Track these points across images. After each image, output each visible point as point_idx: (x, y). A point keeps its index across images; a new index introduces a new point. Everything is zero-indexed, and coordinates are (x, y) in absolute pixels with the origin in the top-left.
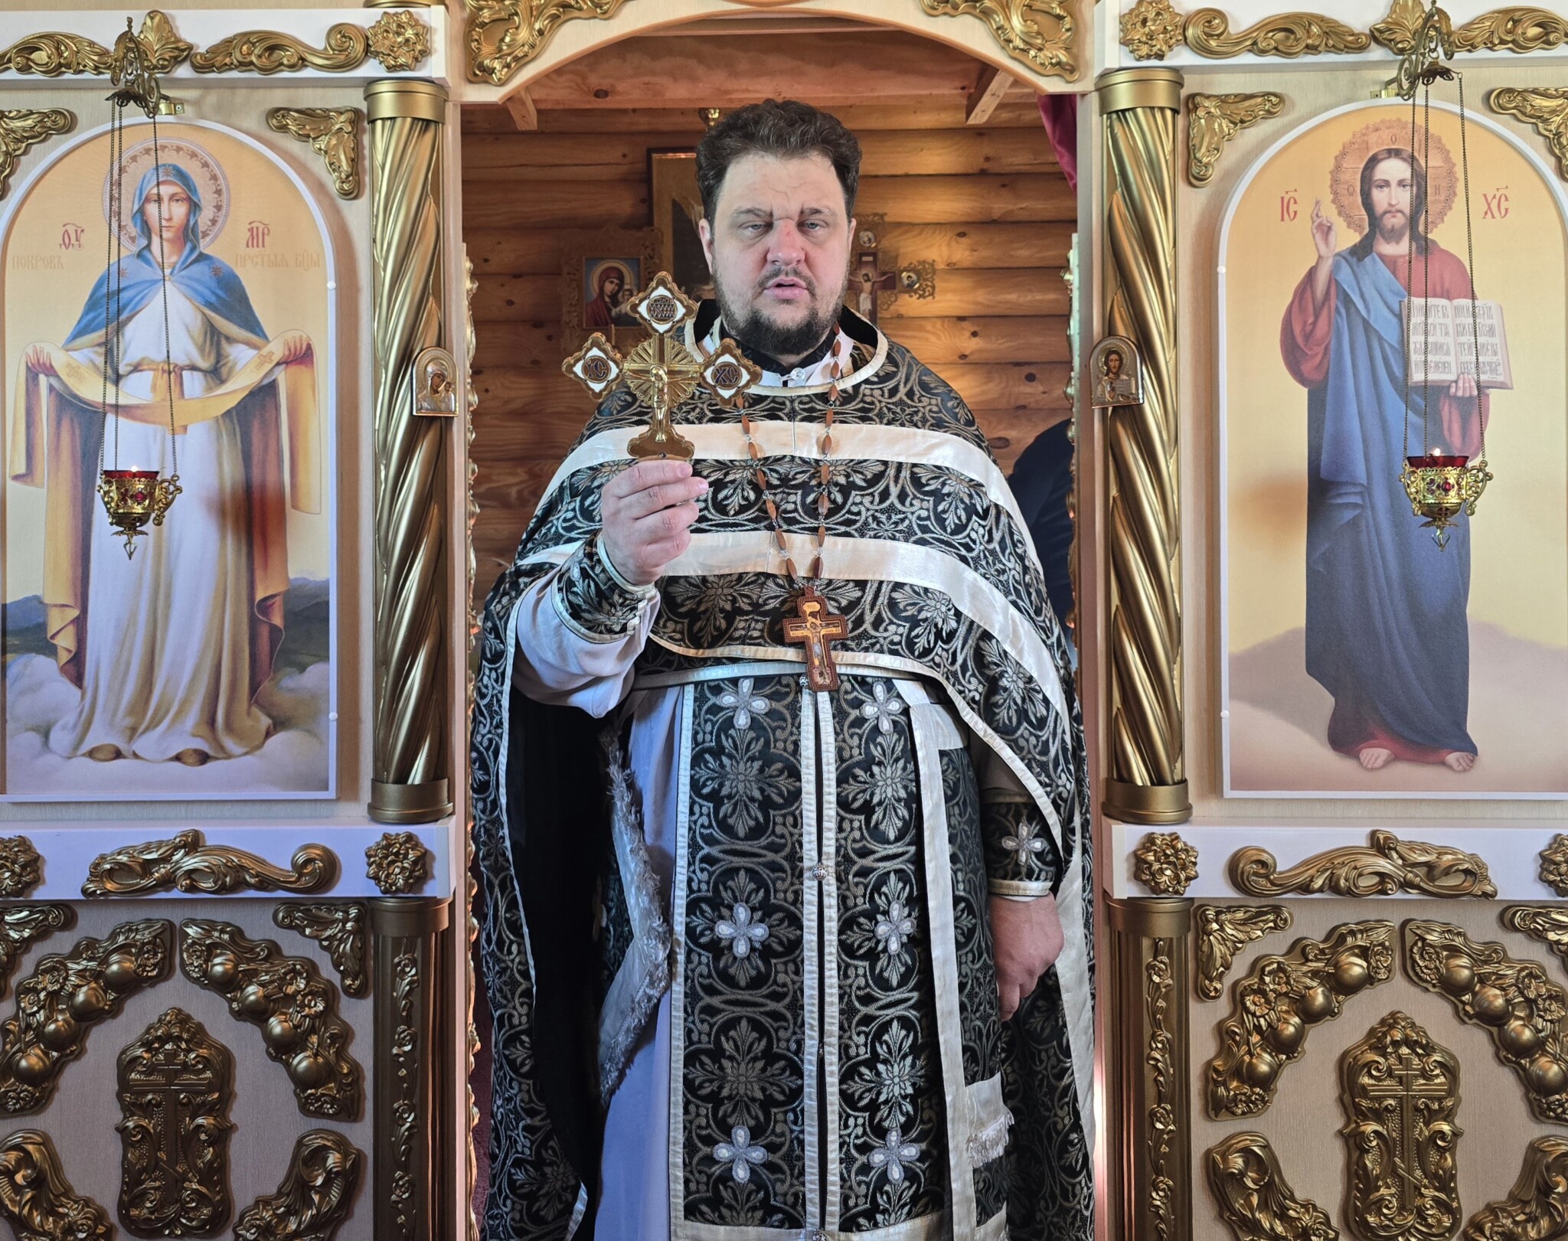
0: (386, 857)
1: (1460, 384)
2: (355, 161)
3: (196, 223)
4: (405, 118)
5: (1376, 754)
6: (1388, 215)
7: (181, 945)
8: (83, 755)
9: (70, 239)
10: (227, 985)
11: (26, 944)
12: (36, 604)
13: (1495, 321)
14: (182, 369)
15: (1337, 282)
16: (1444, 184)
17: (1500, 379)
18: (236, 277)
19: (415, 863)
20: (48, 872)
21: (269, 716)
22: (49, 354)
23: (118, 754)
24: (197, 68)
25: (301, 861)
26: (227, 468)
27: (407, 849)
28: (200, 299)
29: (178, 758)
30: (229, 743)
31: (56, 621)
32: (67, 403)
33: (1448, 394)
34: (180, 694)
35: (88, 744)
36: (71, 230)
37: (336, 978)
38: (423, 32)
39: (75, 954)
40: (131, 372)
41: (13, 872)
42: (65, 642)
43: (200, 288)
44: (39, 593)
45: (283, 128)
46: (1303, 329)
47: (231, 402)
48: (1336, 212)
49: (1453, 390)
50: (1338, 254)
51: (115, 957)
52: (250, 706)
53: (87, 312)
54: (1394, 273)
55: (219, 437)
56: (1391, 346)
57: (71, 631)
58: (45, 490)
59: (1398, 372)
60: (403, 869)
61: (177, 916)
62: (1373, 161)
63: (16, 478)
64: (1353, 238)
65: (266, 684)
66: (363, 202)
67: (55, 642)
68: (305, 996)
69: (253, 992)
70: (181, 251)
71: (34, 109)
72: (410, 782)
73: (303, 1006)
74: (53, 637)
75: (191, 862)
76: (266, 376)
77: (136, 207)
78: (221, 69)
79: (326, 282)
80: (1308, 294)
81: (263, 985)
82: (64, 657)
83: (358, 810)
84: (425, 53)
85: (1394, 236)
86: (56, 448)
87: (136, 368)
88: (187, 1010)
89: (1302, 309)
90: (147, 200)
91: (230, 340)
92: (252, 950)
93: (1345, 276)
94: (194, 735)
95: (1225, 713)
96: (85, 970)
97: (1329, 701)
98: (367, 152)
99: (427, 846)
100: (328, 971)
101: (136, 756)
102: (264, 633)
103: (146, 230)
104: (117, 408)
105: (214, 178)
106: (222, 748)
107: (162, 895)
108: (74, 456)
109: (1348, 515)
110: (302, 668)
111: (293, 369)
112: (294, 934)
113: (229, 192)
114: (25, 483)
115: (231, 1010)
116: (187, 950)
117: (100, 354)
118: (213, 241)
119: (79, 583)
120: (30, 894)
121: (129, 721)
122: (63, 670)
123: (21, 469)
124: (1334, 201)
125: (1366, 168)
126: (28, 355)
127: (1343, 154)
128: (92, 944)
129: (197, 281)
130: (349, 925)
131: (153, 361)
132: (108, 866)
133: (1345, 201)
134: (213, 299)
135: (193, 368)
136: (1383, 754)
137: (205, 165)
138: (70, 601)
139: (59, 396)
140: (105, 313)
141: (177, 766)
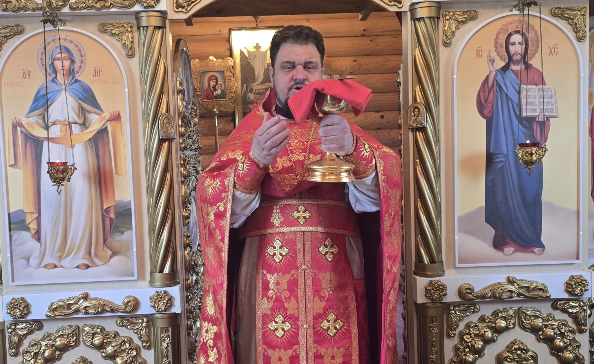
0: (157, 299)
1: (540, 116)
2: (133, 42)
3: (74, 68)
4: (151, 26)
5: (509, 250)
6: (515, 55)
7: (82, 334)
8: (42, 267)
9: (26, 75)
10: (101, 347)
11: (25, 335)
12: (21, 213)
13: (553, 93)
14: (72, 123)
15: (496, 80)
16: (535, 43)
17: (554, 114)
18: (90, 89)
19: (168, 301)
20: (33, 309)
21: (111, 250)
22: (20, 119)
23: (55, 267)
24: (71, 8)
25: (126, 302)
26: (90, 160)
27: (165, 296)
28: (77, 97)
29: (78, 267)
30: (97, 261)
31: (29, 219)
32: (29, 137)
33: (535, 120)
34: (77, 244)
35: (43, 264)
36: (26, 71)
37: (140, 343)
39: (44, 339)
40: (52, 125)
41: (20, 310)
42: (33, 226)
43: (77, 93)
44: (22, 208)
45: (106, 32)
46: (484, 98)
47: (91, 136)
48: (496, 54)
49: (537, 119)
50: (497, 70)
51: (58, 339)
52: (104, 247)
53: (34, 103)
54: (517, 77)
55: (87, 148)
56: (516, 103)
57: (35, 222)
58: (22, 170)
59: (518, 112)
60: (164, 303)
61: (80, 324)
62: (510, 35)
63: (11, 166)
64: (503, 64)
65: (109, 240)
66: (136, 59)
67: (29, 226)
68: (129, 350)
69: (110, 350)
70: (68, 79)
71: (9, 25)
72: (164, 272)
73: (128, 354)
74: (28, 224)
75: (86, 304)
76: (103, 125)
77: (50, 62)
78: (80, 9)
79: (125, 89)
80: (486, 85)
81: (114, 347)
82: (33, 232)
83: (146, 283)
84: (159, 1)
85: (517, 63)
86: (25, 154)
87: (54, 124)
88: (86, 357)
89: (484, 91)
90: (54, 59)
91: (89, 112)
92: (108, 335)
93: (499, 78)
94: (83, 259)
95: (456, 237)
96: (47, 344)
97: (492, 232)
98: (137, 39)
99: (172, 295)
100: (137, 341)
101: (62, 267)
102: (108, 221)
103: (55, 71)
104: (48, 139)
105: (80, 50)
106: (94, 263)
107: (75, 316)
108: (32, 157)
109: (500, 165)
110: (122, 233)
111: (113, 122)
112: (124, 328)
113: (85, 56)
114: (14, 167)
115: (102, 356)
116: (85, 336)
117: (40, 119)
118: (80, 74)
119: (37, 204)
120: (26, 318)
121: (59, 254)
122: (33, 237)
123: (12, 162)
124: (495, 50)
125: (507, 38)
126: (12, 119)
127: (499, 33)
128: (49, 335)
129: (75, 90)
130: (144, 324)
131: (60, 121)
132: (55, 306)
133: (500, 51)
134: (82, 97)
135: (76, 123)
136: (512, 249)
137: (76, 45)
138: (34, 211)
139: (25, 135)
140: (41, 103)
141: (77, 269)
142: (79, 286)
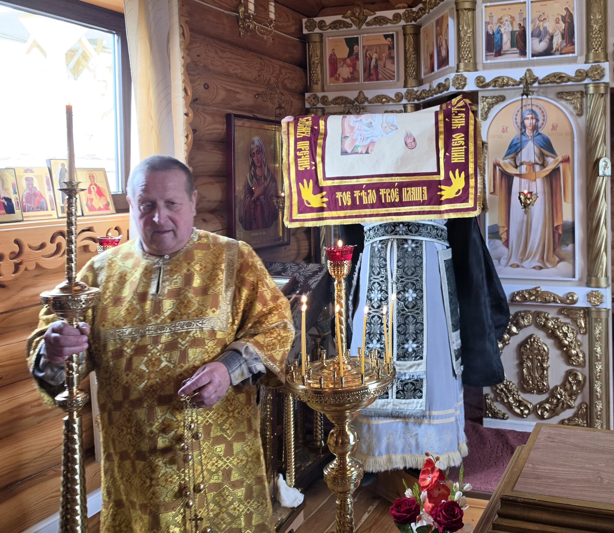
0: (592, 296)
2: (581, 106)
3: (538, 125)
4: (597, 94)
8: (509, 266)
9: (504, 130)
14: (534, 164)
18: (549, 139)
19: (600, 298)
21: (558, 257)
22: (499, 161)
23: (518, 266)
24: (540, 83)
25: (569, 296)
26: (546, 190)
28: (539, 145)
29: (534, 268)
30: (548, 264)
31: (501, 231)
32: (504, 174)
34: (534, 250)
35: (510, 263)
36: (504, 127)
37: (578, 329)
38: (603, 70)
40: (520, 165)
42: (504, 236)
43: (538, 142)
44: (496, 223)
45: (562, 98)
47: (547, 173)
52: (553, 254)
53: (508, 150)
55: (544, 182)
57: (505, 233)
58: (497, 197)
60: (597, 300)
65: (557, 249)
66: (583, 117)
68: (570, 333)
70: (534, 132)
71: (495, 96)
72: (598, 277)
74: (501, 235)
76: (557, 165)
77: (522, 121)
78: (548, 83)
79: (574, 139)
82: (504, 240)
83: (584, 284)
84: (603, 76)
86: (501, 186)
87: (522, 164)
91: (547, 156)
92: (554, 320)
94: (538, 262)
98: (585, 103)
100: (575, 327)
101: (523, 267)
102: (557, 235)
103: (524, 127)
104: (516, 175)
105: (543, 112)
106: (545, 266)
108: (505, 187)
111: (564, 164)
113: (547, 116)
114: (492, 195)
117: (512, 161)
119: (507, 221)
121: (521, 258)
122: (504, 244)
123: (491, 191)
126: (494, 161)
129: (538, 140)
131: (526, 162)
132: (516, 295)
134: (543, 145)
135: (537, 164)
137: (540, 109)
138: (505, 226)
139: (502, 172)
140: (513, 149)
141: (534, 270)
142: (534, 282)
